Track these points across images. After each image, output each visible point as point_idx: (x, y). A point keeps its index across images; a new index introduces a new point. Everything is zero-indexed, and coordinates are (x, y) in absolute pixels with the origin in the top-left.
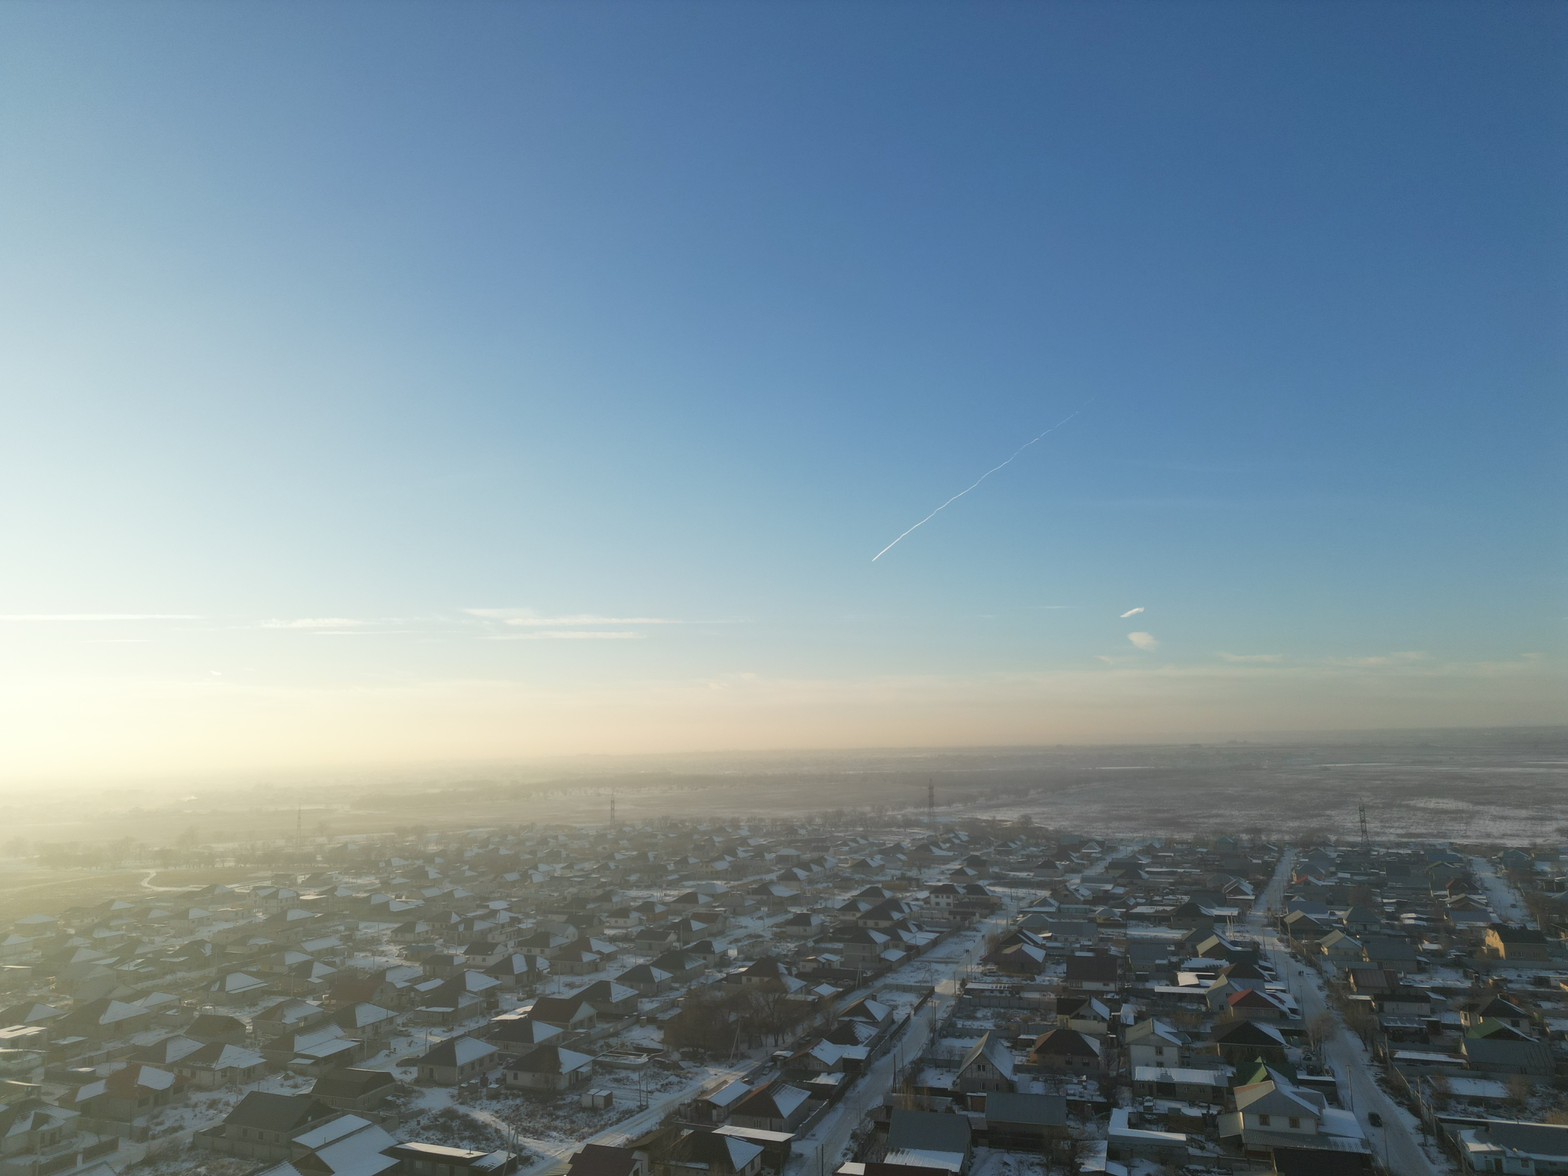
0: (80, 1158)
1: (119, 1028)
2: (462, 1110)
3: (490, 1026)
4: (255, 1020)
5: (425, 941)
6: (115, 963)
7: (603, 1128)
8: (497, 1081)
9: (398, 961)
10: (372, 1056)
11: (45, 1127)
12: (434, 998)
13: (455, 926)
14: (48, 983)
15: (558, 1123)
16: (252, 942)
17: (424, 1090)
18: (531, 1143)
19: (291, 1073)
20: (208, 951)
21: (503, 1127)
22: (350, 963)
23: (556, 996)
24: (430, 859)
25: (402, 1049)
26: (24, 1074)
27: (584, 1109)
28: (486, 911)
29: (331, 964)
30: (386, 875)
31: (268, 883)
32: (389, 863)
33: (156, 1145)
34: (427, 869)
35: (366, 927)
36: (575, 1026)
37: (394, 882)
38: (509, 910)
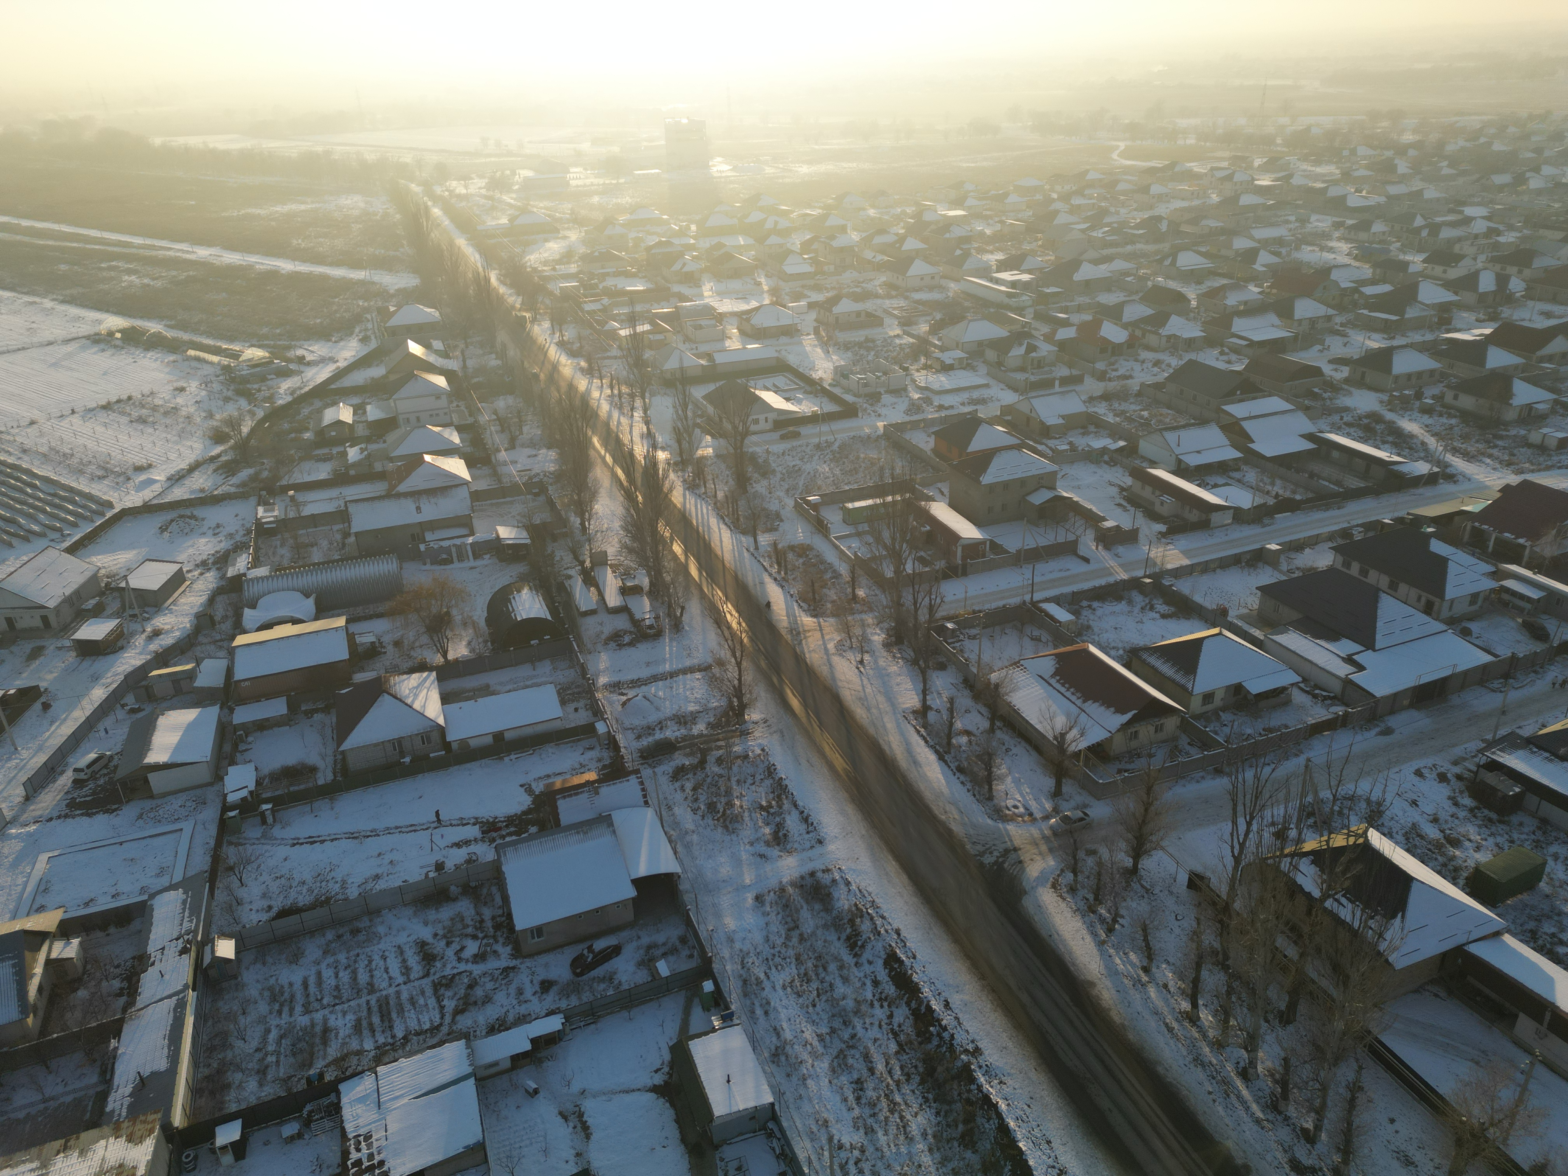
0: (1057, 383)
1: (1088, 286)
2: (1389, 416)
3: (1436, 342)
4: (1200, 297)
5: (1380, 242)
6: (1087, 229)
7: (1549, 468)
8: (1433, 397)
9: (1347, 260)
10: (1305, 348)
11: (1034, 354)
12: (1380, 303)
13: (1419, 230)
14: (1037, 240)
15: (1495, 452)
16: (1204, 222)
17: (1352, 389)
18: (1458, 463)
19: (1226, 350)
20: (1164, 227)
21: (1431, 442)
22: (1296, 255)
23: (1526, 324)
24: (1402, 150)
25: (1336, 347)
26: (1020, 310)
27: (1530, 446)
28: (1459, 217)
29: (1277, 254)
30: (1348, 165)
31: (1225, 164)
32: (1353, 152)
33: (1112, 386)
34: (1396, 161)
35: (1318, 221)
36: (1542, 360)
37: (1356, 174)
38: (1488, 218)
